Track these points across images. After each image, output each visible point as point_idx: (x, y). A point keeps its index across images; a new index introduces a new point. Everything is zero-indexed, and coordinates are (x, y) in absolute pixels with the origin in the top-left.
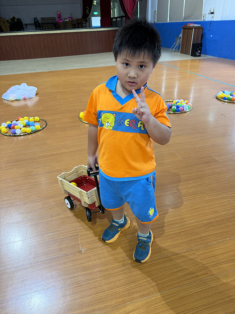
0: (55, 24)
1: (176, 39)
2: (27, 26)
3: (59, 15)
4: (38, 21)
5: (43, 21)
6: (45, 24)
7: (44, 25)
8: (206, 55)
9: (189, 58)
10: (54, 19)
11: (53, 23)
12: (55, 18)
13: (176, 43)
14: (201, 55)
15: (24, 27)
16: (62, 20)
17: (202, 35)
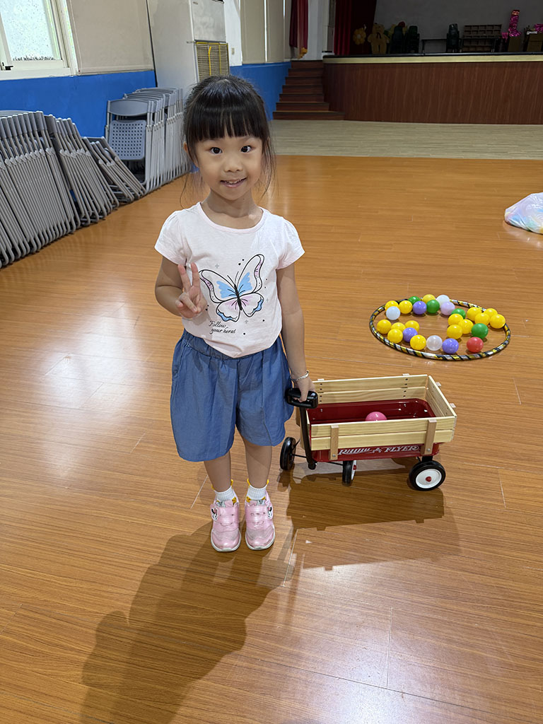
0: (499, 42)
2: (427, 45)
3: (515, 19)
4: (458, 32)
5: (467, 34)
6: (470, 41)
7: (466, 44)
10: (497, 28)
11: (491, 41)
12: (500, 26)
15: (420, 45)
16: (517, 32)
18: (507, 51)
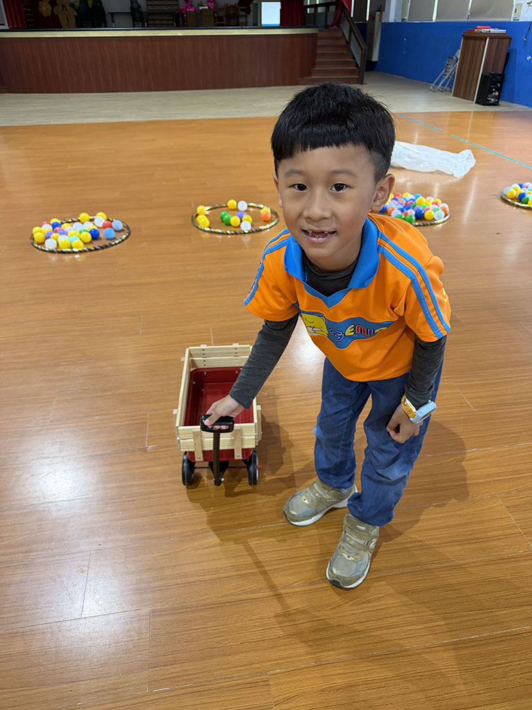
0: (177, 16)
1: (447, 62)
2: (115, 17)
4: (140, 7)
5: (150, 8)
6: (153, 14)
7: (151, 17)
8: (513, 102)
9: (472, 107)
10: (176, 3)
11: (172, 14)
13: (446, 71)
14: (500, 103)
15: (109, 19)
16: (192, 7)
17: (508, 55)
18: (187, 25)
